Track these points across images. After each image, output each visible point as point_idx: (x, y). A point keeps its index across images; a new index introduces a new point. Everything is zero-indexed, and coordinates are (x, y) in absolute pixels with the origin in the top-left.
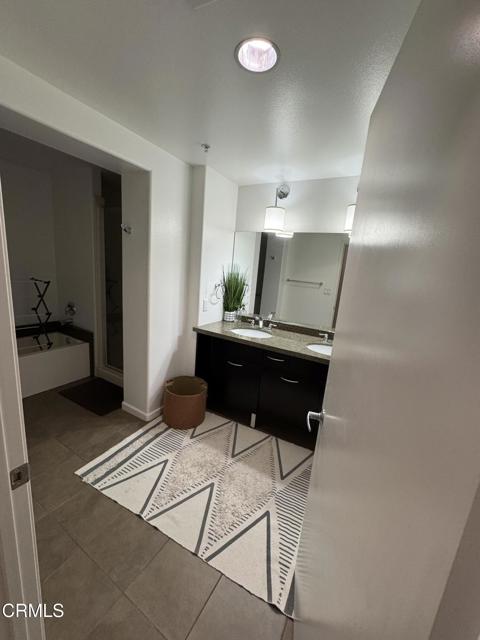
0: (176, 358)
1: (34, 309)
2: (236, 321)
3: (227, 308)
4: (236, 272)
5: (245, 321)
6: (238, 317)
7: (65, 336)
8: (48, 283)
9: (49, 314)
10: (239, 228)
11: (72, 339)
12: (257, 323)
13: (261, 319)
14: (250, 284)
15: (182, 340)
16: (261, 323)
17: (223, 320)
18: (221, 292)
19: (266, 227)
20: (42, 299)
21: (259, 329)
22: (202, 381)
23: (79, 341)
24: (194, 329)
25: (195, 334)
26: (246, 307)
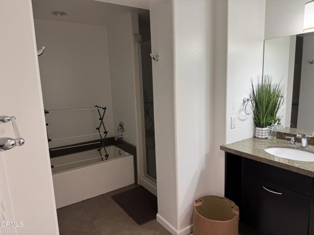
0: (204, 176)
1: (97, 129)
2: (269, 137)
3: (258, 123)
4: (267, 82)
5: (281, 137)
6: (272, 133)
7: (118, 149)
8: (105, 108)
9: (106, 133)
10: (269, 35)
11: (123, 152)
12: (298, 140)
13: (304, 136)
14: (285, 96)
15: (209, 158)
16: (304, 142)
17: (255, 137)
18: (250, 107)
19: (305, 27)
20: (102, 122)
21: (302, 148)
22: (233, 204)
23: (127, 153)
24: (222, 148)
25: (223, 153)
26: (283, 122)
